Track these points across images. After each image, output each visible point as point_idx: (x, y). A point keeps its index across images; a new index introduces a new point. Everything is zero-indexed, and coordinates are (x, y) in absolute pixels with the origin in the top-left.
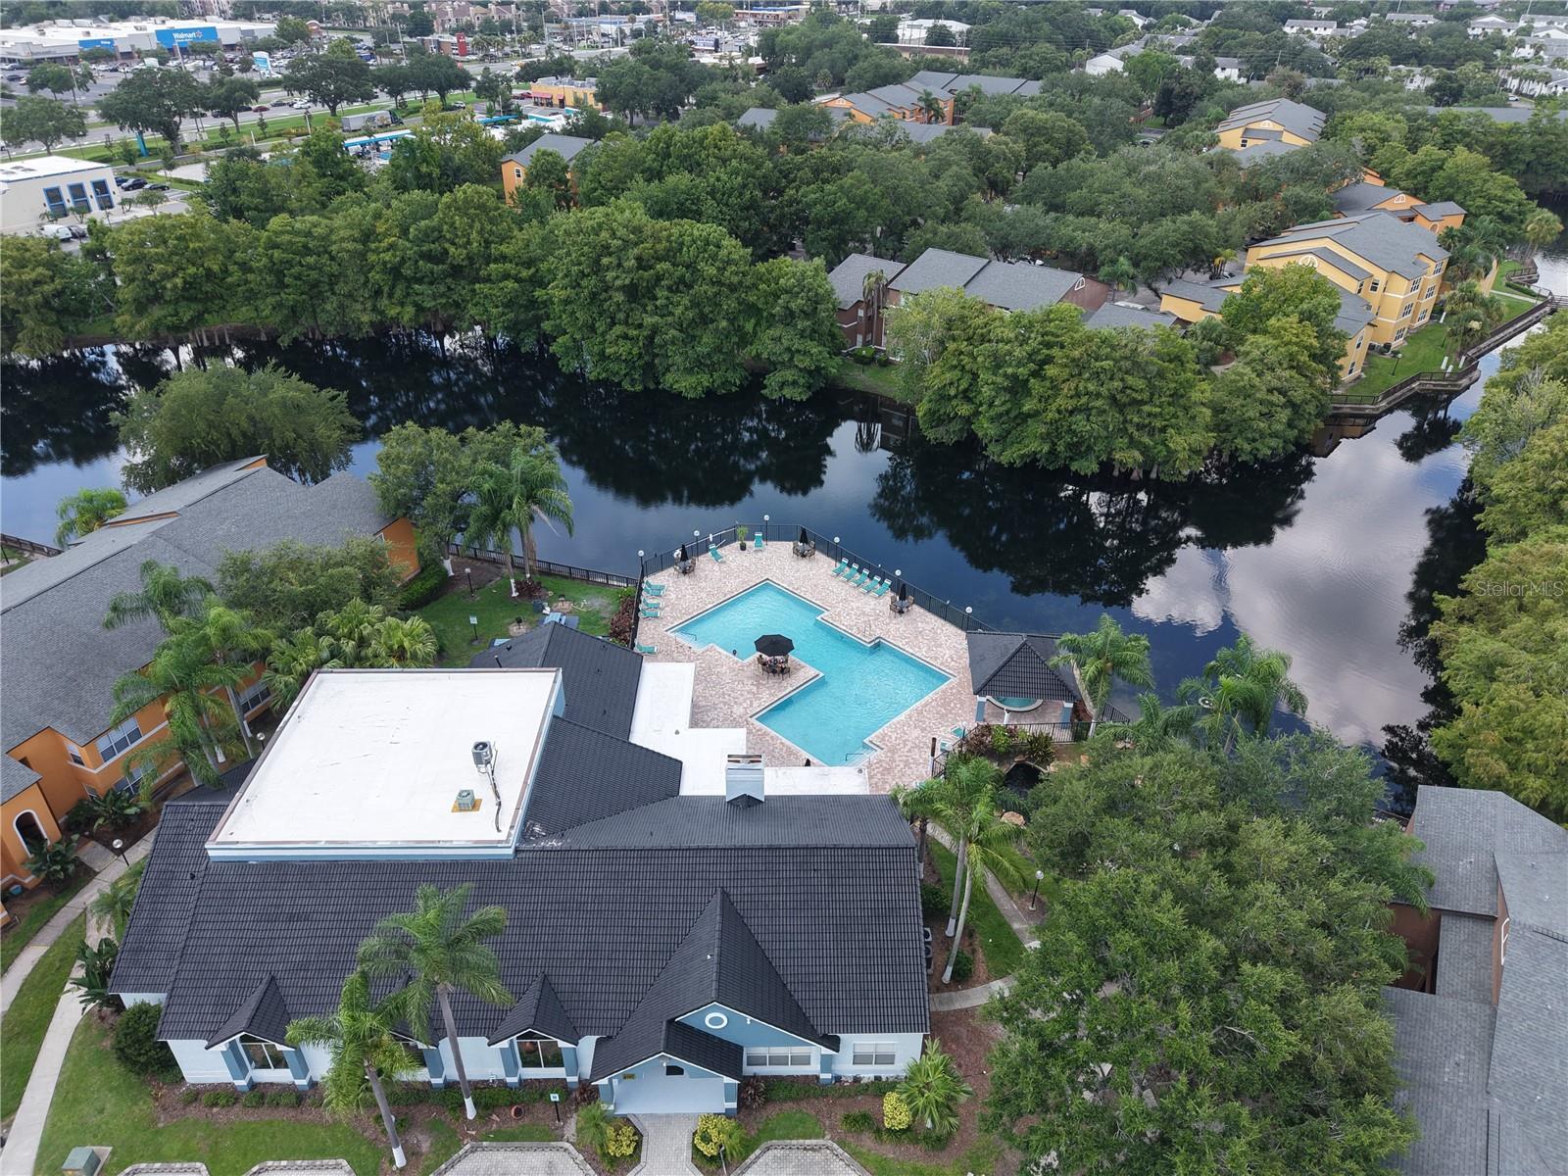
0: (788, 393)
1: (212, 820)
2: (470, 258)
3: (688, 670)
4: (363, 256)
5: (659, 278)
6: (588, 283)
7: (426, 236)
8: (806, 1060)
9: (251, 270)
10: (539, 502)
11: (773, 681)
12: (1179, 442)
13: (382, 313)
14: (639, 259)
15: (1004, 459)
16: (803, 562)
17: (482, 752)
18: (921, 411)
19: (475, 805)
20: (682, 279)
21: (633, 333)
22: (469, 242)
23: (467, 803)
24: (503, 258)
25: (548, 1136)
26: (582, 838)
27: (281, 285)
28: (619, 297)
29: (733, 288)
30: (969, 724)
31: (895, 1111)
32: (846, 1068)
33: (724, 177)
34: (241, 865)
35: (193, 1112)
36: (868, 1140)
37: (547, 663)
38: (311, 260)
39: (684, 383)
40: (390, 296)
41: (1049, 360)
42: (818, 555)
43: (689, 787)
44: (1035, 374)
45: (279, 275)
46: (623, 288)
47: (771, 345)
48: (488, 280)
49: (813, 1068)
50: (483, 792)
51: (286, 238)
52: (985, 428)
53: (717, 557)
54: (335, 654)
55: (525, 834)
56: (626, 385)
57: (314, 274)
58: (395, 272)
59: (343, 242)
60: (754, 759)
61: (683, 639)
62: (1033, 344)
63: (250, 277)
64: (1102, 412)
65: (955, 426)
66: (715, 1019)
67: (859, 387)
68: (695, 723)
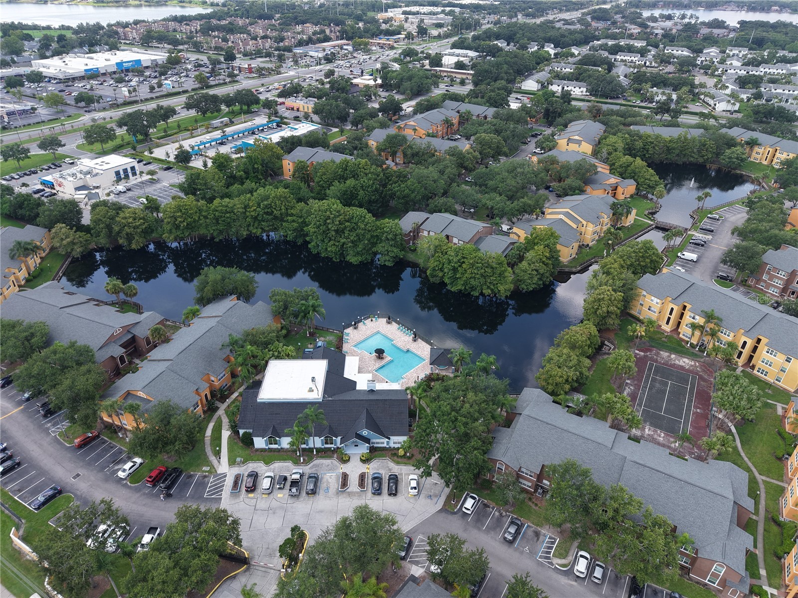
0: (387, 263)
1: (257, 394)
2: (281, 214)
3: (357, 358)
4: (245, 213)
5: (346, 227)
6: (323, 228)
7: (266, 207)
8: (383, 443)
9: (208, 218)
10: (316, 312)
11: (379, 361)
12: (501, 288)
13: (251, 232)
14: (339, 221)
15: (453, 290)
16: (389, 325)
17: (313, 379)
18: (428, 272)
19: (313, 391)
20: (353, 228)
21: (337, 244)
22: (281, 209)
23: (311, 390)
24: (292, 215)
25: (331, 457)
26: (336, 398)
27: (218, 223)
28: (334, 233)
29: (369, 231)
30: (428, 372)
31: (401, 452)
32: (392, 445)
33: (366, 181)
34: (264, 403)
35: (258, 453)
36: (395, 458)
37: (323, 358)
38: (228, 215)
39: (353, 259)
40: (253, 226)
41: (464, 262)
42: (393, 323)
43: (358, 388)
44: (460, 266)
45: (217, 220)
46: (334, 230)
47: (381, 249)
48: (287, 221)
49: (385, 445)
50: (314, 388)
51: (220, 208)
52: (447, 280)
53: (364, 323)
54: (273, 355)
55: (324, 397)
56: (334, 259)
57: (229, 220)
58: (255, 218)
59: (239, 208)
60: (374, 381)
61: (355, 349)
62: (459, 257)
63: (207, 220)
64: (479, 279)
65: (438, 279)
66: (365, 433)
67: (410, 260)
68: (359, 372)
